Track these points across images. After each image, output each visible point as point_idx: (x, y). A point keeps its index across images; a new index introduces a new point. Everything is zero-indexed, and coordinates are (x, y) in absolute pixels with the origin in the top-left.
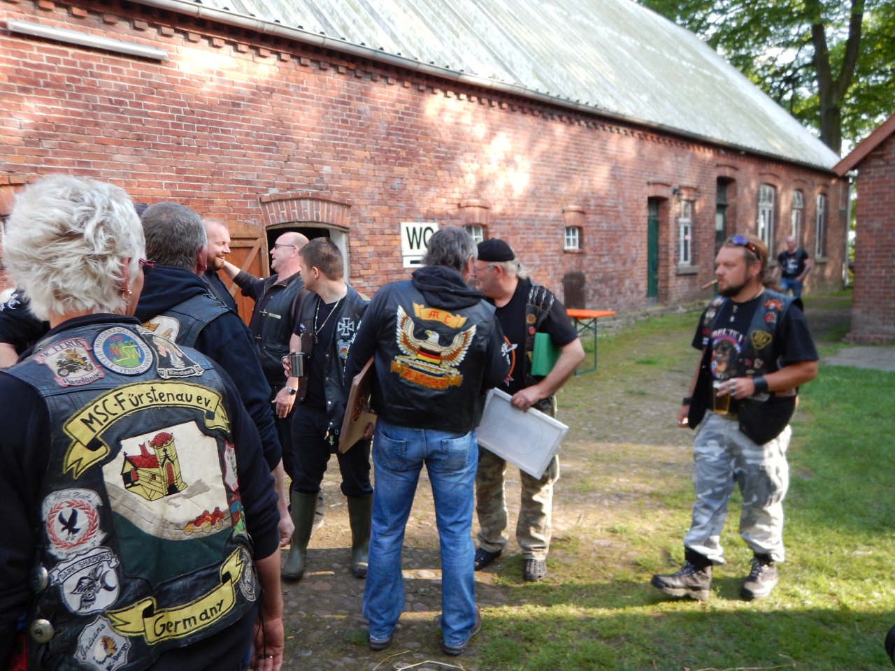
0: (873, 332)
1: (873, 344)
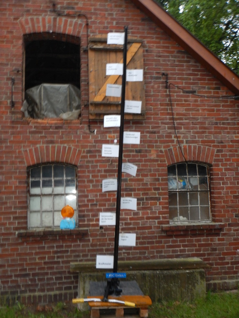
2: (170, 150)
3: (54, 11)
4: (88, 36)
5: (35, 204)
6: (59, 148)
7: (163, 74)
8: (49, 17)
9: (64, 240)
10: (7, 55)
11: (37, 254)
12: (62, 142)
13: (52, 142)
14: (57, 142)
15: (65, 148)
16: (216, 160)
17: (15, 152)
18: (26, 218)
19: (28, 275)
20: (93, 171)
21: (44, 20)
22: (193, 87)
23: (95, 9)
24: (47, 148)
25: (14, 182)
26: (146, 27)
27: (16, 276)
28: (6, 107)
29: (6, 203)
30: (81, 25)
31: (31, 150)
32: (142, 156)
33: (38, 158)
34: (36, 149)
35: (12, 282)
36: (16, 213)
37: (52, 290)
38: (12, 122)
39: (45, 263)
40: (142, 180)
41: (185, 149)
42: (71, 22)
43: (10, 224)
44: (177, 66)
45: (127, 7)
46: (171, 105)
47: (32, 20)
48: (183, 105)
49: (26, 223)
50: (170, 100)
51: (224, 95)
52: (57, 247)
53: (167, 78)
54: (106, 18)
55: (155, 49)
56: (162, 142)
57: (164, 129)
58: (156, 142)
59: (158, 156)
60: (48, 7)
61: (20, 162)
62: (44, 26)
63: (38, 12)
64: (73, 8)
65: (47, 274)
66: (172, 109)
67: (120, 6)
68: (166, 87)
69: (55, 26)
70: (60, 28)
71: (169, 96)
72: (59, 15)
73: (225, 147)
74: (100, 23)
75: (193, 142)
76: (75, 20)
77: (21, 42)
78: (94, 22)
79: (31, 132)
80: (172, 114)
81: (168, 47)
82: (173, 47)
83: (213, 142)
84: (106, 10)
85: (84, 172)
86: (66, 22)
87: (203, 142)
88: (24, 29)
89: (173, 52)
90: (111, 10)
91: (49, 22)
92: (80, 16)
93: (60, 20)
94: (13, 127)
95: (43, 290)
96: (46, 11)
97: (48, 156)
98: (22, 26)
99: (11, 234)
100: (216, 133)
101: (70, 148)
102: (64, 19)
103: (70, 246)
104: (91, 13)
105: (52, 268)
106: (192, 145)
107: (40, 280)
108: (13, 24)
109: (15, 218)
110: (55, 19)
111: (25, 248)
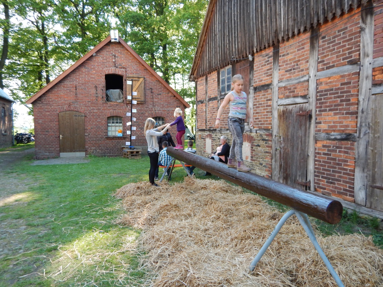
0: (42, 156)
1: (43, 159)
2: (152, 113)
3: (115, 66)
4: (126, 75)
5: (109, 129)
6: (117, 112)
7: (151, 88)
8: (113, 68)
9: (119, 139)
10: (100, 81)
11: (111, 143)
12: (118, 110)
13: (115, 110)
14: (116, 110)
15: (119, 112)
16: (167, 116)
17: (103, 113)
18: (107, 132)
19: (108, 149)
20: (128, 119)
21: (112, 69)
22: (160, 93)
23: (129, 66)
24: (114, 111)
25: (103, 122)
26: (145, 72)
27: (105, 149)
28: (101, 98)
29: (101, 128)
30: (124, 71)
31: (108, 112)
32: (143, 115)
33: (111, 115)
34: (110, 112)
35: (104, 151)
36: (104, 131)
37: (116, 153)
38: (103, 103)
39: (113, 146)
40: (143, 122)
41: (157, 113)
42: (121, 70)
43: (103, 134)
44: (155, 85)
45: (139, 65)
46: (153, 98)
47: (108, 69)
48: (157, 99)
49: (107, 134)
50: (153, 97)
51: (170, 95)
52: (117, 141)
53: (152, 90)
54: (132, 69)
55: (148, 80)
56: (149, 110)
57: (150, 106)
58: (148, 110)
59: (148, 115)
60: (113, 65)
61: (105, 116)
62: (112, 72)
63: (110, 66)
64: (121, 65)
65: (114, 149)
66: (153, 100)
67: (137, 65)
68: (152, 93)
69: (115, 71)
70: (117, 72)
71: (152, 95)
72: (117, 68)
73: (170, 112)
74: (130, 71)
75: (160, 111)
76: (122, 69)
77: (104, 77)
78: (128, 70)
79: (108, 107)
80: (153, 102)
81: (152, 79)
82: (154, 79)
83: (166, 110)
84: (132, 66)
85: (125, 119)
86: (119, 70)
87: (163, 110)
88: (105, 73)
89: (154, 81)
90: (134, 66)
91: (113, 70)
92: (124, 68)
93: (117, 69)
94: (103, 105)
95: (113, 154)
96: (112, 66)
97: (114, 114)
98: (105, 72)
99: (103, 137)
100: (167, 108)
101: (121, 112)
102: (118, 69)
103: (121, 141)
104: (127, 67)
105: (115, 147)
106: (159, 111)
107: (112, 151)
108: (102, 71)
109: (104, 133)
110: (115, 69)
111: (107, 141)
